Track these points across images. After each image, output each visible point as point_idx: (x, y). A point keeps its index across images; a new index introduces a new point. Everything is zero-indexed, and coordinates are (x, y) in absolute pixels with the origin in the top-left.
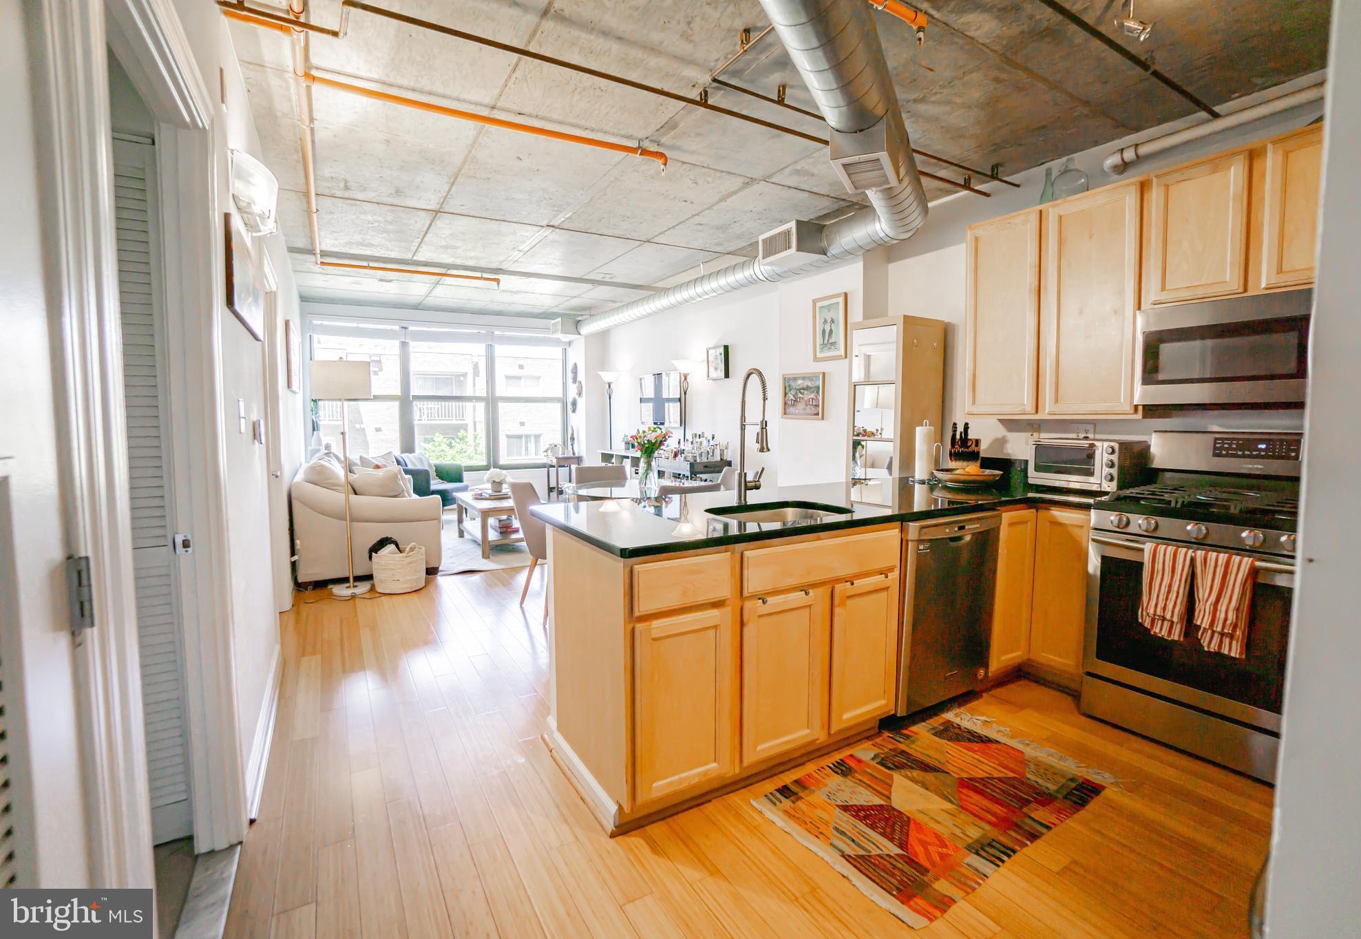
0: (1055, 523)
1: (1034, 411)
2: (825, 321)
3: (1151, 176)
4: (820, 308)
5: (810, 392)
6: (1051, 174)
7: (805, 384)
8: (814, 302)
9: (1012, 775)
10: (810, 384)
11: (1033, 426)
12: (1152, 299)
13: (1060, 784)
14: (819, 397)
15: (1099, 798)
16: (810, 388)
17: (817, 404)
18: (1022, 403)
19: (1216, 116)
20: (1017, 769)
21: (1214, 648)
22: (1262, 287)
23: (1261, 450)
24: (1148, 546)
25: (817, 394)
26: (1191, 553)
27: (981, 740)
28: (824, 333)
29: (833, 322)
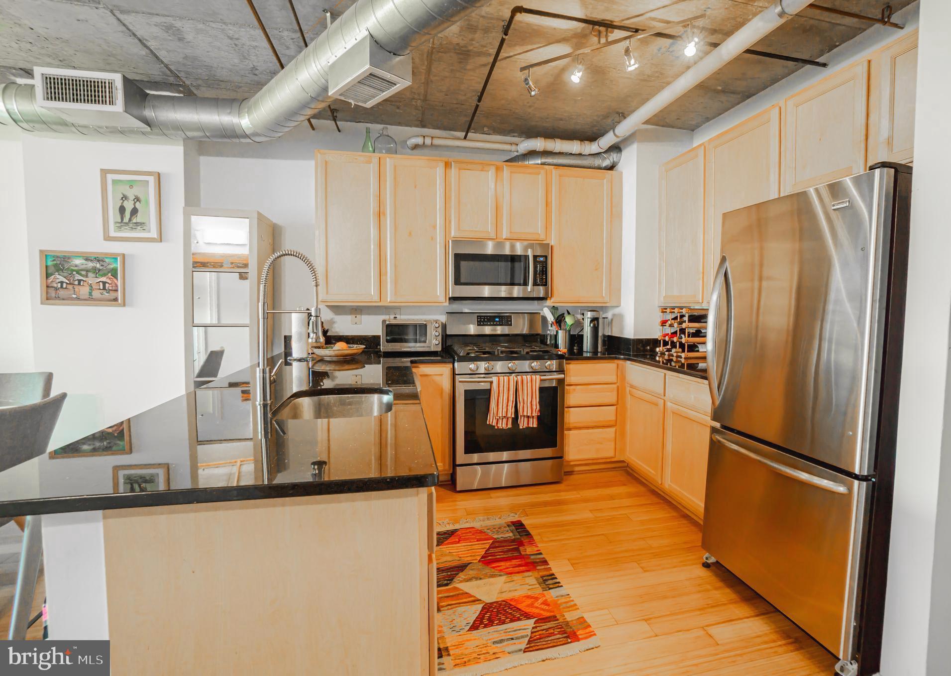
0: (426, 376)
1: (379, 301)
2: (124, 198)
3: (450, 160)
4: (114, 181)
5: (99, 275)
6: (370, 132)
7: (90, 265)
8: (104, 172)
9: (491, 541)
10: (98, 266)
11: (357, 310)
12: (453, 234)
13: (510, 531)
14: (116, 281)
15: (527, 527)
16: (99, 270)
17: (114, 288)
18: (369, 294)
19: (465, 138)
20: (487, 537)
21: (526, 425)
22: (504, 238)
23: (497, 322)
24: (495, 379)
25: (112, 277)
26: (515, 379)
27: (449, 534)
28: (122, 210)
29: (137, 200)
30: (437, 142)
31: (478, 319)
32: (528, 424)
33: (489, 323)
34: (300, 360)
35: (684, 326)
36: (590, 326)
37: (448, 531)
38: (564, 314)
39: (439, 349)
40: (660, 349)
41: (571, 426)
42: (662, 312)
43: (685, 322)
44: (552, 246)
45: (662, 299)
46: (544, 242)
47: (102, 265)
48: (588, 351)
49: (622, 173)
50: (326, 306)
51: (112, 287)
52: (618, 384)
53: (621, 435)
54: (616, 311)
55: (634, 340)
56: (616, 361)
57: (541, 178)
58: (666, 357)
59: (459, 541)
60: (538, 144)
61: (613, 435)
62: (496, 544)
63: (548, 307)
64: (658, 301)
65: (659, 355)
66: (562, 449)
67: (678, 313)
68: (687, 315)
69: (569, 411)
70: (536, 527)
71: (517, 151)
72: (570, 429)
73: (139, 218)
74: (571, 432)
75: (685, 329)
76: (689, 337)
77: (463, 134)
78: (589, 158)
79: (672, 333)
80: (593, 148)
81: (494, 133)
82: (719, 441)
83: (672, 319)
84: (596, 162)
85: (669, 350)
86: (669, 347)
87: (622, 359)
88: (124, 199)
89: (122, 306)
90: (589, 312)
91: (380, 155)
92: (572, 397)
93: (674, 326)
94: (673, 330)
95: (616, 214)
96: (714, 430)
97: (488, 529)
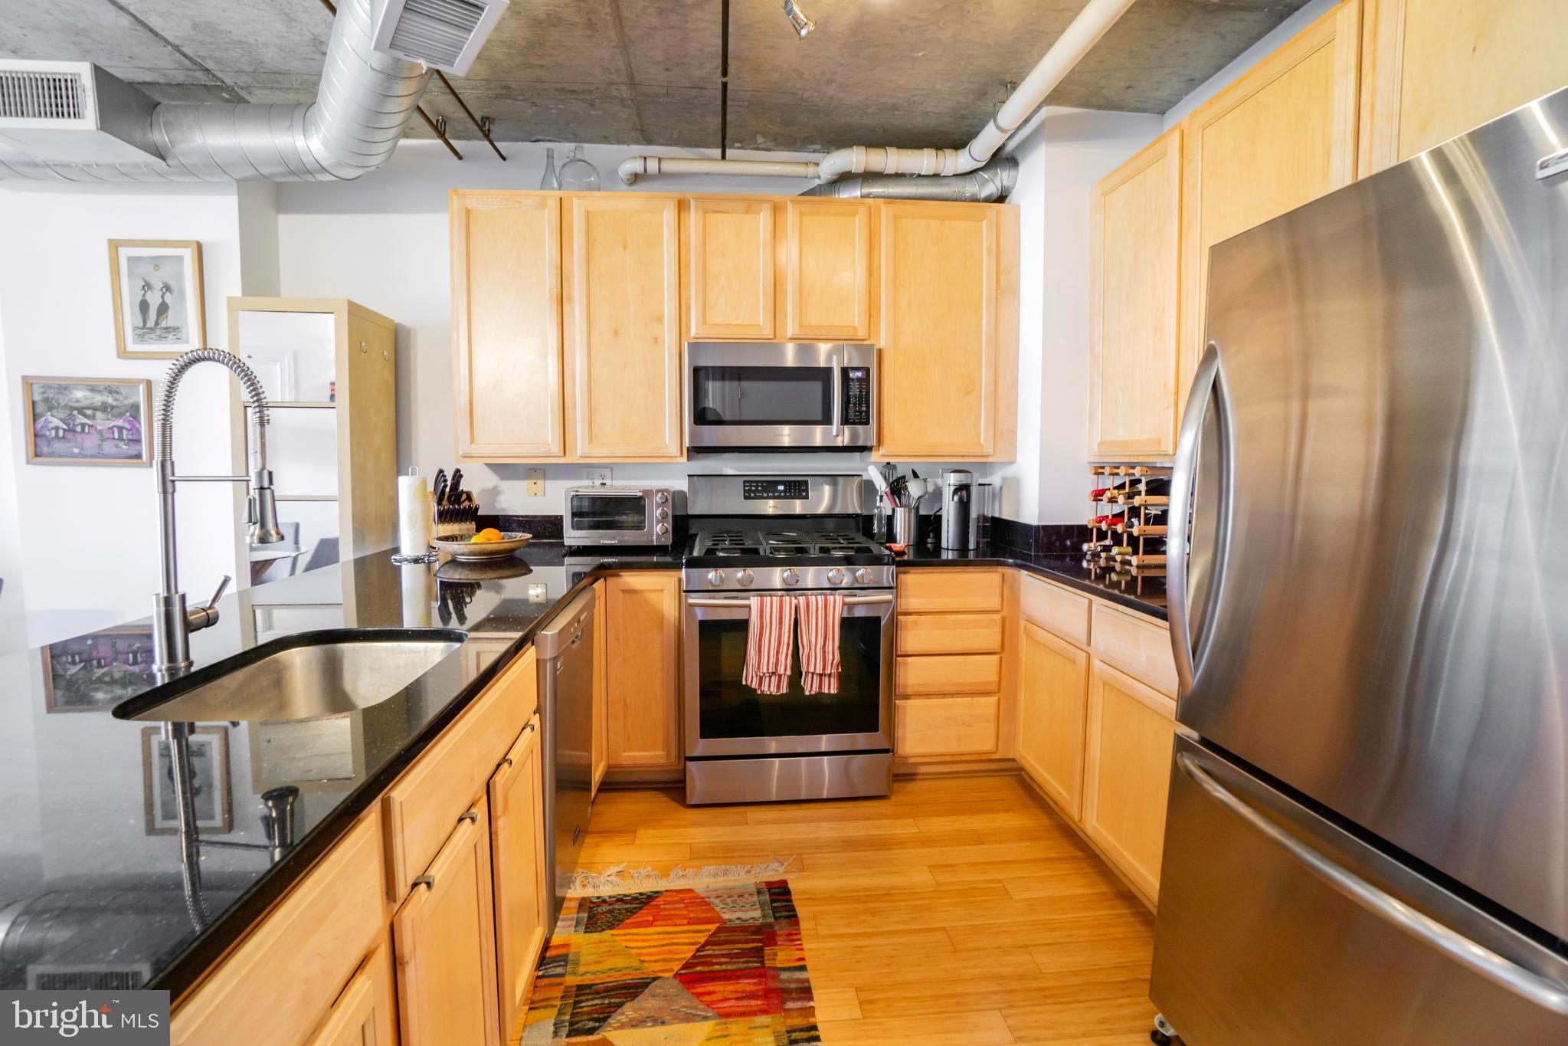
0: (630, 592)
1: (562, 454)
2: (147, 286)
3: (688, 196)
4: (130, 259)
5: (112, 416)
6: (553, 157)
7: (98, 399)
8: (114, 245)
9: (713, 927)
10: (110, 400)
11: (536, 472)
12: (693, 333)
13: (758, 906)
14: (138, 426)
15: (794, 897)
16: (112, 407)
17: (135, 437)
18: (543, 443)
19: (724, 157)
20: (709, 915)
21: (815, 690)
22: (788, 337)
23: (780, 491)
24: (754, 601)
25: (132, 419)
26: (794, 601)
27: (641, 902)
28: (144, 306)
29: (167, 290)
30: (667, 166)
31: (745, 486)
32: (820, 687)
33: (765, 495)
34: (416, 561)
35: (1137, 501)
36: (953, 500)
37: (641, 894)
38: (904, 477)
39: (668, 541)
40: (1090, 547)
41: (909, 691)
42: (1095, 474)
43: (1139, 493)
44: (880, 351)
45: (1095, 448)
46: (865, 343)
47: (116, 400)
48: (950, 548)
49: (1019, 206)
50: (486, 464)
51: (132, 434)
52: (1004, 613)
53: (1006, 715)
54: (1008, 472)
55: (1038, 528)
56: (1000, 569)
57: (859, 222)
58: (1102, 563)
59: (653, 921)
60: (854, 159)
61: (993, 711)
62: (725, 933)
63: (876, 464)
64: (1088, 453)
65: (1088, 557)
66: (891, 735)
67: (1126, 475)
68: (1144, 480)
69: (905, 664)
70: (813, 898)
71: (819, 177)
72: (907, 697)
73: (169, 321)
74: (909, 703)
75: (1139, 508)
76: (1147, 523)
77: (719, 151)
78: (954, 180)
79: (1114, 516)
80: (962, 161)
81: (776, 145)
82: (1190, 774)
83: (1115, 488)
84: (967, 188)
85: (1107, 549)
86: (1108, 542)
87: (1011, 566)
88: (146, 288)
89: (147, 467)
90: (952, 474)
91: (561, 193)
92: (913, 637)
93: (1117, 502)
94: (1117, 510)
95: (1006, 287)
96: (1181, 745)
97: (718, 897)
